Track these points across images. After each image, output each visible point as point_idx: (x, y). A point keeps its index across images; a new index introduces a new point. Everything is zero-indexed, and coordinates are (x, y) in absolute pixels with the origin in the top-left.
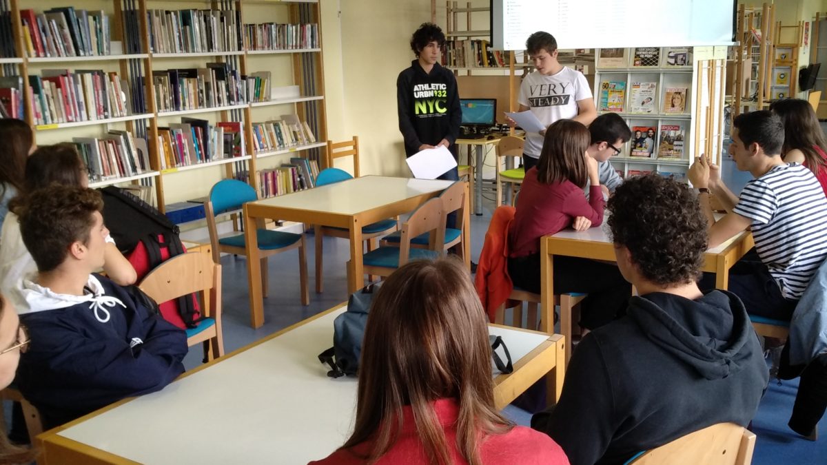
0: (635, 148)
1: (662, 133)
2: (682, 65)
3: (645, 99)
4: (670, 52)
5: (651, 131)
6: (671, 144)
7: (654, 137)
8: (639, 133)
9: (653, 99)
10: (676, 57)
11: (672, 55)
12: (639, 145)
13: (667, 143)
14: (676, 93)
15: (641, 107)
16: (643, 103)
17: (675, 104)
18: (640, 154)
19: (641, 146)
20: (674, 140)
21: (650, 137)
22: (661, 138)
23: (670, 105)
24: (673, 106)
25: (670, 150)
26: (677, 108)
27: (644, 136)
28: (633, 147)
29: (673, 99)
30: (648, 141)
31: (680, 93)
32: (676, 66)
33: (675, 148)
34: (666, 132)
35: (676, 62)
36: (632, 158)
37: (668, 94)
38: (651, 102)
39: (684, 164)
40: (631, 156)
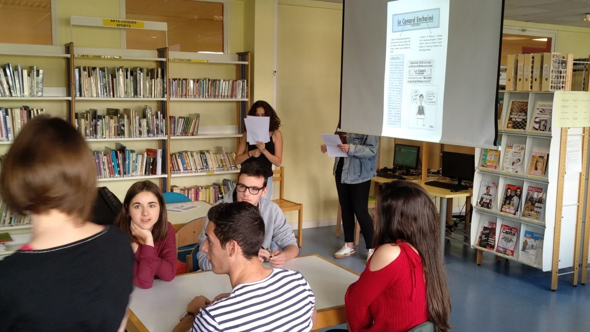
0: (505, 205)
1: (528, 193)
2: (544, 130)
3: (515, 159)
4: (536, 118)
5: (519, 190)
6: (533, 205)
7: (520, 197)
8: (509, 191)
9: (521, 161)
10: (539, 123)
11: (537, 120)
12: (508, 202)
13: (530, 203)
14: (540, 157)
15: (511, 167)
16: (513, 164)
17: (538, 168)
18: (508, 210)
19: (509, 204)
20: (536, 202)
21: (517, 196)
22: (527, 198)
23: (534, 168)
24: (536, 169)
25: (531, 210)
26: (539, 171)
27: (513, 194)
28: (503, 203)
29: (537, 162)
30: (515, 199)
31: (543, 157)
32: (539, 131)
33: (536, 209)
34: (531, 193)
35: (540, 127)
36: (502, 213)
37: (534, 157)
38: (519, 163)
39: (542, 226)
40: (501, 211)
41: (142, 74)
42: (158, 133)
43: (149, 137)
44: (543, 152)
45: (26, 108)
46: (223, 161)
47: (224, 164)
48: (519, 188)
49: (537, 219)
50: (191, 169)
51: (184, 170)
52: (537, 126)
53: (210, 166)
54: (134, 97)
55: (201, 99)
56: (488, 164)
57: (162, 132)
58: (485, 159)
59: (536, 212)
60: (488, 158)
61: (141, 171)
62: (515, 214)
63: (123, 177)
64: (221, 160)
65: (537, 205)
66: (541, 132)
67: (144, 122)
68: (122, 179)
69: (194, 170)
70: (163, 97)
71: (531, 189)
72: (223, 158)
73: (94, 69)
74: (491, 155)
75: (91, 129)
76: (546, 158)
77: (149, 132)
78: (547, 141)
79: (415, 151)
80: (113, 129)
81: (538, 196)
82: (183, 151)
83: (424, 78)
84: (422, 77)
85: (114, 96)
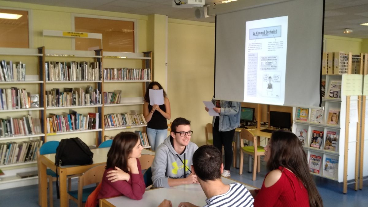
0: (313, 142)
1: (327, 136)
2: (336, 98)
3: (318, 115)
4: (331, 90)
5: (321, 134)
6: (331, 142)
7: (322, 137)
8: (315, 134)
9: (322, 116)
10: (333, 93)
11: (332, 91)
12: (315, 141)
13: (329, 142)
14: (334, 113)
15: (316, 120)
16: (317, 118)
17: (333, 120)
18: (315, 146)
19: (316, 142)
20: (332, 140)
21: (320, 137)
22: (326, 138)
23: (330, 120)
24: (332, 120)
25: (330, 145)
26: (334, 122)
27: (318, 136)
28: (312, 142)
29: (332, 116)
30: (319, 139)
31: (336, 114)
32: (333, 98)
33: (332, 145)
34: (329, 135)
35: (333, 96)
36: (311, 148)
37: (330, 113)
38: (321, 117)
39: (337, 155)
40: (311, 146)
41: (86, 65)
42: (96, 103)
43: (91, 105)
44: (336, 111)
45: (15, 89)
46: (136, 119)
47: (136, 121)
48: (321, 133)
49: (334, 150)
50: (116, 125)
51: (112, 126)
52: (332, 95)
53: (128, 123)
54: (82, 80)
55: (123, 81)
56: (301, 118)
57: (99, 102)
58: (299, 115)
59: (333, 147)
60: (301, 114)
61: (86, 127)
62: (319, 148)
63: (75, 131)
64: (134, 119)
65: (333, 142)
66: (335, 98)
67: (88, 96)
68: (74, 132)
69: (118, 126)
70: (100, 80)
71: (329, 133)
72: (135, 117)
73: (57, 63)
74: (303, 113)
75: (55, 101)
76: (338, 114)
77: (91, 102)
78: (339, 104)
79: (251, 111)
80: (69, 101)
81: (333, 137)
82: (111, 114)
83: (272, 67)
84: (270, 66)
85: (69, 80)
